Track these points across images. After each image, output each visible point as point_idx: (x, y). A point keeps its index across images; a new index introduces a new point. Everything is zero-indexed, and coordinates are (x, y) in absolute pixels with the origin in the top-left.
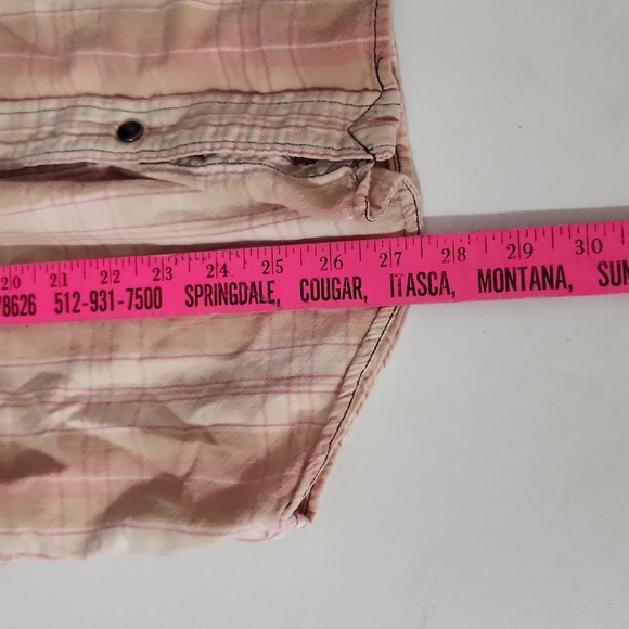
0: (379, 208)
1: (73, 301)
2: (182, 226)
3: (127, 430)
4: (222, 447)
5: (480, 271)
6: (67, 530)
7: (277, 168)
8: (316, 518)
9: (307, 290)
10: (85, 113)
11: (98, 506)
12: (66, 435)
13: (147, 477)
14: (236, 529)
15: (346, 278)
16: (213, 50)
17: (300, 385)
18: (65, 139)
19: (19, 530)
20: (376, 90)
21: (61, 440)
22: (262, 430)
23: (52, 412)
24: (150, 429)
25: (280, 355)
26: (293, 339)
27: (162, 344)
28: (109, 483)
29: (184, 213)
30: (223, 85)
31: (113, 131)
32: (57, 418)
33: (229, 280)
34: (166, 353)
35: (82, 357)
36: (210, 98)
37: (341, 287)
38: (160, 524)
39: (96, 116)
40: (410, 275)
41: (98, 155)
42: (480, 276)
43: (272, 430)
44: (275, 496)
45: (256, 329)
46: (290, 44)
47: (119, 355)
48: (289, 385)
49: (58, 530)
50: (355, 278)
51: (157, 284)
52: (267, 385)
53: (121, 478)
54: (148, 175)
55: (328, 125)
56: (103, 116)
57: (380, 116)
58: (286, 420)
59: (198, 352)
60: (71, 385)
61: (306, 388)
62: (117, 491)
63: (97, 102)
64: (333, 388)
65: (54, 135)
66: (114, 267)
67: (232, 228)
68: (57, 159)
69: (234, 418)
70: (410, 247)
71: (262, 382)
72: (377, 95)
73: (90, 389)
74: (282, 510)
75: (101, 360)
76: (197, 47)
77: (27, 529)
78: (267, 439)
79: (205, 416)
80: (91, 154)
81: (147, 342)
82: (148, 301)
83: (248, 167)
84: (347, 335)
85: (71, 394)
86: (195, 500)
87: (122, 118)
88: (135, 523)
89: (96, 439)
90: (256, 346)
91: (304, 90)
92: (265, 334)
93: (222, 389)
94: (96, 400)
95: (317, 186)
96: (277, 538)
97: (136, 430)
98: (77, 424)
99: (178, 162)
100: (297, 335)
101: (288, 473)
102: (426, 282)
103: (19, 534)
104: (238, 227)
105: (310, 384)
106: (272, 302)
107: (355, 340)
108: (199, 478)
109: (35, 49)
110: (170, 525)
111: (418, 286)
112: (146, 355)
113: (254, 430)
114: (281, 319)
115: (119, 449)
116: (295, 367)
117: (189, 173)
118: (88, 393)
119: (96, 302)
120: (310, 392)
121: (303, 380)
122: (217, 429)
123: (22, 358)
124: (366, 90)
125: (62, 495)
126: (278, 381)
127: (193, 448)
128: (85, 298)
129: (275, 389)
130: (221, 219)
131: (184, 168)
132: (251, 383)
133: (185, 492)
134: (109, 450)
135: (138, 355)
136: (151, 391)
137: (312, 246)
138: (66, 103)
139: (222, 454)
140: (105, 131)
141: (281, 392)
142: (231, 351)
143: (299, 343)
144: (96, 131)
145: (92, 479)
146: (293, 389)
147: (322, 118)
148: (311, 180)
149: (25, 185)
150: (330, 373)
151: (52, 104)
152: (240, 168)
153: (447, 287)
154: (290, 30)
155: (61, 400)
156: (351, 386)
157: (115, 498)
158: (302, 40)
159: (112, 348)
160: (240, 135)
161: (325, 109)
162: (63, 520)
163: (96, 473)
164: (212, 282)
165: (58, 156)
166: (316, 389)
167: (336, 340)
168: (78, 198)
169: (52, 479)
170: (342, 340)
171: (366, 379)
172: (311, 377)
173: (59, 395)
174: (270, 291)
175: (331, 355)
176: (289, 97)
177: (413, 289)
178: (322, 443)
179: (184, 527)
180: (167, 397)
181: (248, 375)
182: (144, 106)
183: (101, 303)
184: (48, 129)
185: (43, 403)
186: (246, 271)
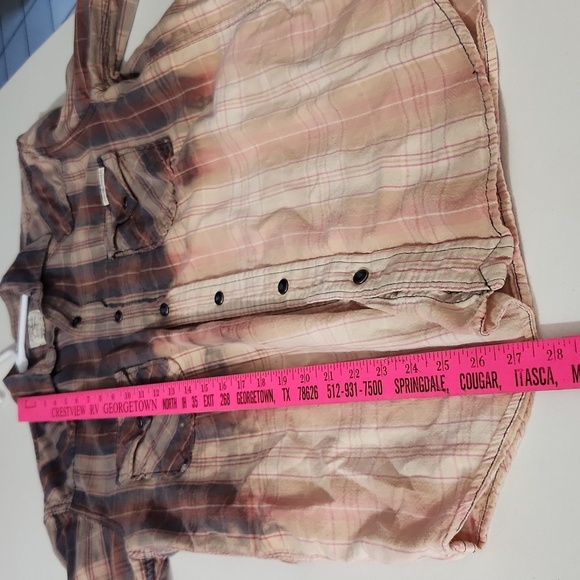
0: (493, 324)
1: (336, 390)
2: (387, 340)
3: (366, 477)
4: (417, 492)
5: (573, 366)
6: (337, 542)
7: (436, 298)
8: (484, 547)
9: (464, 381)
10: (336, 267)
11: (355, 528)
12: (335, 478)
13: (380, 510)
14: (417, 549)
15: (487, 373)
16: (400, 219)
17: (461, 450)
18: (326, 285)
19: (311, 540)
20: (498, 237)
21: (332, 482)
22: (439, 481)
23: (327, 463)
24: (378, 477)
25: (453, 427)
26: (461, 416)
27: (388, 419)
28: (359, 512)
29: (388, 331)
30: (411, 241)
31: (351, 279)
32: (331, 467)
33: (418, 375)
34: (390, 425)
35: (346, 426)
36: (402, 251)
37: (484, 379)
38: (379, 542)
39: (343, 268)
40: (527, 370)
41: (342, 295)
42: (574, 370)
43: (445, 481)
44: (439, 529)
45: (440, 409)
46: (440, 211)
47: (364, 426)
48: (455, 450)
49: (332, 542)
50: (493, 373)
51: (380, 378)
52: (443, 449)
53: (366, 509)
54: (369, 306)
55: (466, 266)
56: (347, 268)
57: (498, 256)
58: (455, 475)
59: (408, 424)
60: (340, 445)
61: (465, 452)
62: (365, 518)
63: (344, 259)
64: (482, 453)
65: (322, 282)
66: (356, 368)
67: (415, 340)
68: (322, 298)
69: (423, 472)
70: (526, 349)
71: (441, 447)
72: (498, 240)
73: (350, 448)
74: (442, 539)
75: (355, 429)
76: (391, 218)
77: (315, 539)
78: (442, 488)
79: (409, 469)
80: (338, 294)
81: (380, 417)
82: (375, 390)
83: (418, 299)
84: (492, 414)
85: (340, 451)
86: (401, 527)
87: (357, 268)
88: (367, 540)
89: (352, 482)
90: (440, 421)
91: (457, 239)
92: (445, 412)
93: (419, 451)
94: (353, 455)
95: (461, 309)
96: (454, 558)
97: (371, 477)
98: (341, 472)
99: (384, 297)
100: (463, 413)
101: (448, 513)
102: (537, 375)
103: (311, 542)
104: (419, 339)
105: (467, 450)
106: (444, 390)
107: (497, 418)
108: (403, 512)
109: (311, 228)
110: (385, 544)
111: (533, 378)
112: (380, 425)
113: (434, 481)
114: (454, 401)
115: (364, 489)
116: (460, 437)
117: (389, 304)
118: (349, 451)
119: (347, 390)
120: (468, 455)
121: (463, 447)
122: (415, 479)
123: (317, 426)
124: (492, 237)
125: (332, 518)
126: (450, 446)
127: (400, 492)
128: (342, 388)
129: (447, 452)
130: (408, 334)
131: (387, 301)
132: (435, 447)
133: (395, 522)
134: (359, 490)
135: (375, 426)
136: (384, 451)
137: (465, 350)
138: (328, 260)
139: (416, 497)
140: (346, 278)
141: (449, 455)
142: (427, 423)
143: (464, 419)
144: (342, 278)
145: (348, 509)
146: (457, 453)
147: (463, 261)
148: (457, 304)
149: (304, 317)
150: (480, 442)
151: (322, 261)
152: (414, 300)
153: (552, 379)
154: (439, 202)
155: (334, 455)
156: (493, 451)
157: (363, 523)
158: (446, 209)
159: (362, 421)
160: (413, 277)
161: (465, 254)
162: (334, 535)
163: (351, 505)
164: (409, 376)
165: (323, 296)
166: (471, 453)
167: (485, 417)
168: (329, 325)
169: (326, 507)
170: (488, 418)
171: (505, 446)
172: (469, 444)
173: (333, 452)
174: (442, 383)
175: (482, 429)
176: (447, 246)
177: (530, 380)
178: (469, 493)
179: (392, 546)
180: (391, 455)
181: (433, 442)
182: (368, 258)
183: (350, 392)
184: (319, 278)
185: (324, 457)
186: (428, 369)
